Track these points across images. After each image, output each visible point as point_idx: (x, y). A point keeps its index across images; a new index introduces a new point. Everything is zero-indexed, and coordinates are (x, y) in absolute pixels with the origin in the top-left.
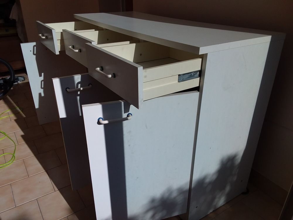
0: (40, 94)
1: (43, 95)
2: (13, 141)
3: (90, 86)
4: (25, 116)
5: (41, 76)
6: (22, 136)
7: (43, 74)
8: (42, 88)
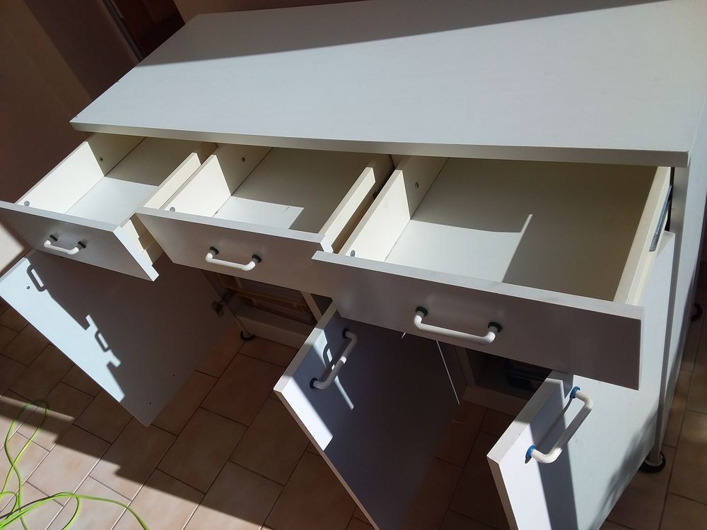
0: (110, 366)
1: (117, 363)
2: (110, 501)
3: (349, 334)
4: (70, 418)
5: (89, 325)
6: (119, 473)
7: (89, 318)
8: (105, 350)
